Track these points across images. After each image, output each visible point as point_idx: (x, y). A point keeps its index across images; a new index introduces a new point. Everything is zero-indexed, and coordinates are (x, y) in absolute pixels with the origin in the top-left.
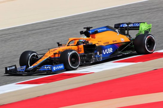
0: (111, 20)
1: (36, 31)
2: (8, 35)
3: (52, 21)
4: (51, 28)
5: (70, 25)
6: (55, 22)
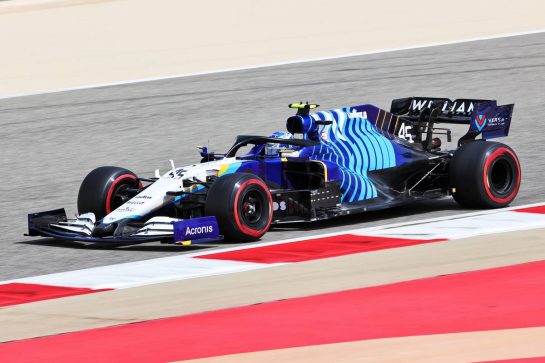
0: (527, 72)
1: (281, 92)
2: (191, 97)
3: (341, 63)
4: (332, 85)
5: (393, 80)
6: (348, 67)
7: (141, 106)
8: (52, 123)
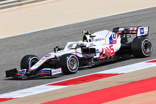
2: (138, 16)
7: (124, 20)
8: (99, 27)
